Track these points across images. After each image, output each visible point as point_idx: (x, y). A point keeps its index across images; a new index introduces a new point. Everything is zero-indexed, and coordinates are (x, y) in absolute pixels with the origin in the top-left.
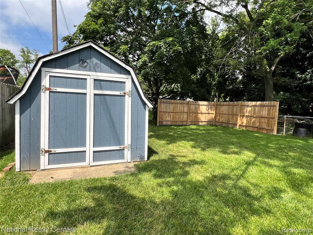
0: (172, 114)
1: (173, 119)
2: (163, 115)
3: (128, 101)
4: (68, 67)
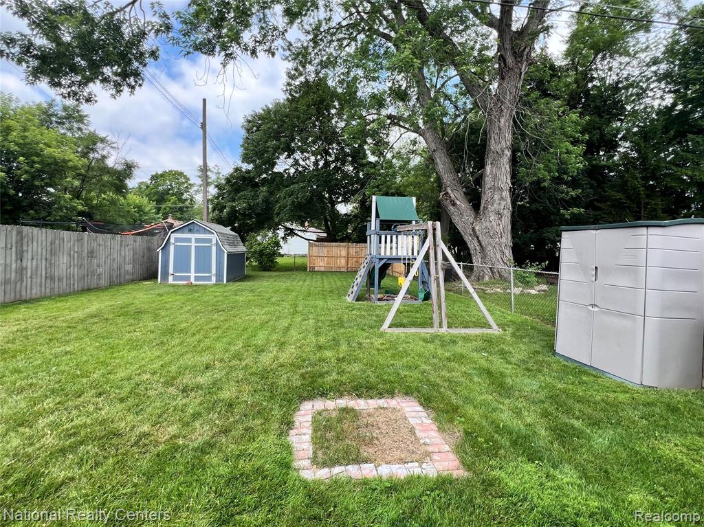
0: (325, 259)
1: (328, 264)
2: (314, 260)
3: (214, 249)
4: (183, 233)
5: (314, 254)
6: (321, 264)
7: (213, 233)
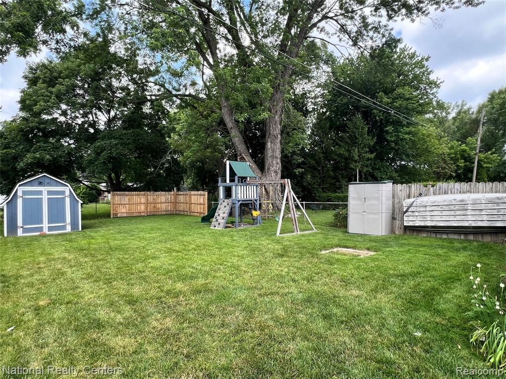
0: (127, 206)
1: (129, 210)
2: (117, 207)
3: (68, 200)
4: (32, 186)
5: (116, 202)
6: (124, 210)
7: (67, 186)
